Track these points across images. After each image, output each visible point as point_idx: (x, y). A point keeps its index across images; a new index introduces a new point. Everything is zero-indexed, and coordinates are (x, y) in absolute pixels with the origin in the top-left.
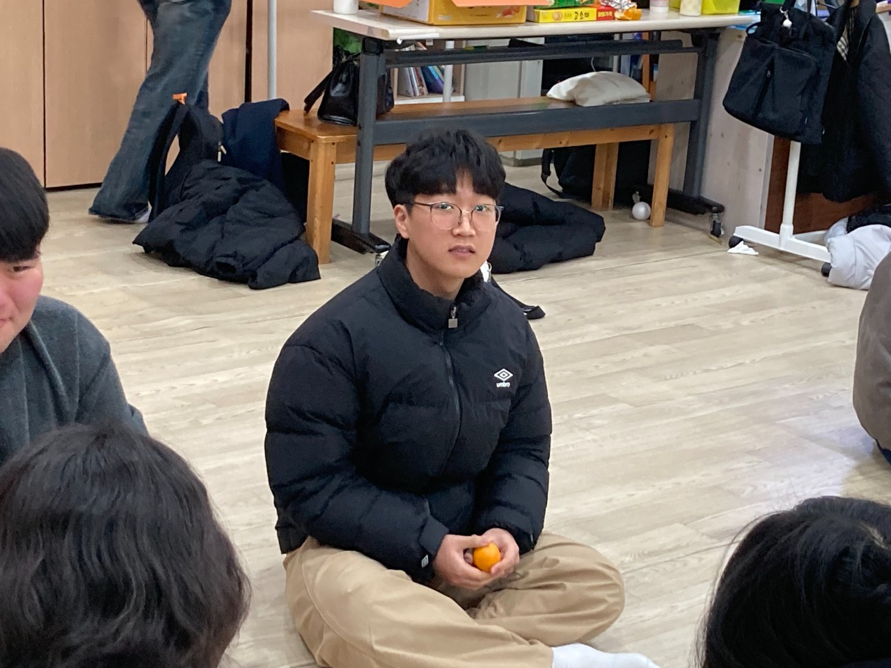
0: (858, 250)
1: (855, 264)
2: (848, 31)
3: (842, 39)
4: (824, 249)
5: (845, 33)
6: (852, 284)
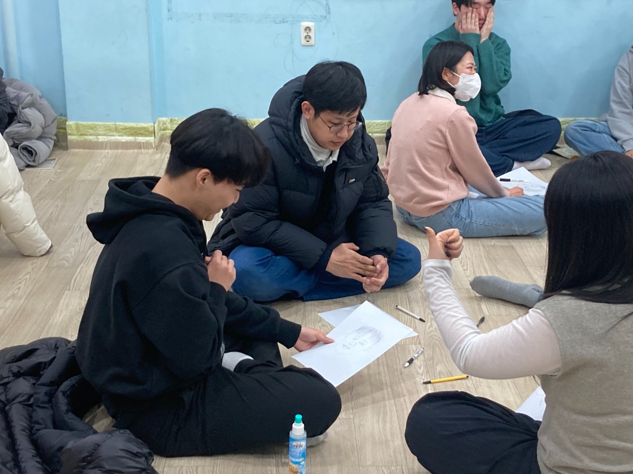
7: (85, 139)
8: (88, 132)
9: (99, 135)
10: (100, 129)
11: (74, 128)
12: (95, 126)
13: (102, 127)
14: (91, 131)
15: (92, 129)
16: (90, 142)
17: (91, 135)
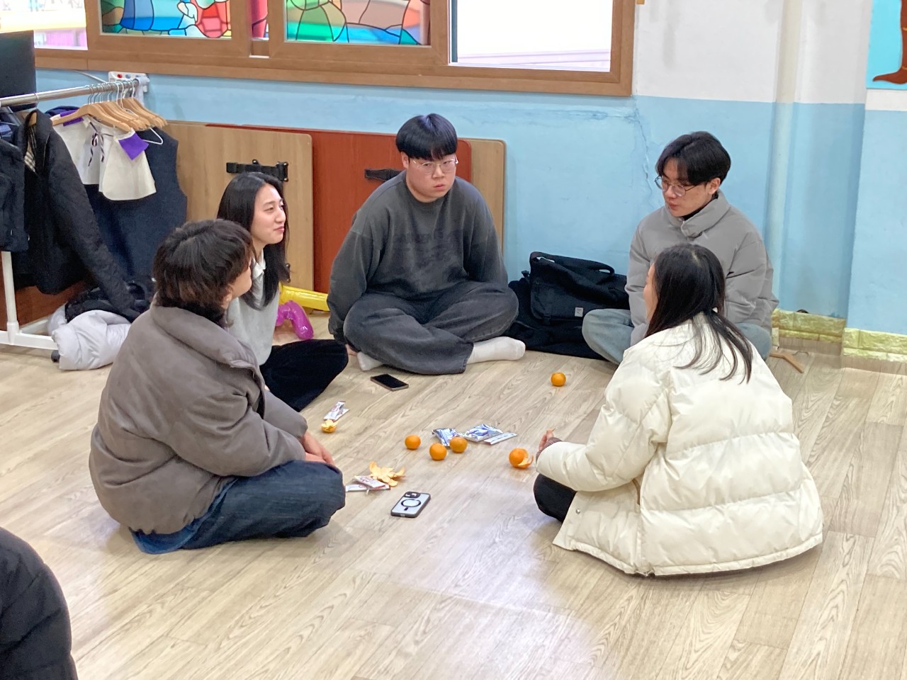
0: (80, 336)
1: (80, 349)
2: (31, 146)
3: (28, 153)
4: (49, 338)
5: (29, 148)
6: (81, 365)
7: (869, 356)
8: (875, 346)
9: (890, 352)
10: (894, 344)
11: (854, 337)
12: (887, 338)
13: (898, 341)
14: (879, 345)
15: (882, 342)
16: (876, 360)
17: (879, 350)
